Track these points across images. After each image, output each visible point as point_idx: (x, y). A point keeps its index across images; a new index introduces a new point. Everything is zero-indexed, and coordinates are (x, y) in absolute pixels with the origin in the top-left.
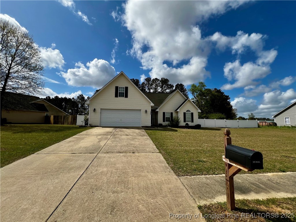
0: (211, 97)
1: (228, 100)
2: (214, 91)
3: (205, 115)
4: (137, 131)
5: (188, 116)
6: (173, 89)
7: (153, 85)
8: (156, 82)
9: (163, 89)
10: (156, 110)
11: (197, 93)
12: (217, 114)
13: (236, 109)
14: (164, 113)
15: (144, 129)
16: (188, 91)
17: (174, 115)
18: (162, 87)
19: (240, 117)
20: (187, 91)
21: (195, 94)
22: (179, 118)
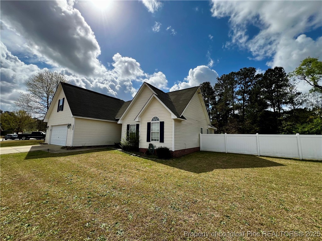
14: (128, 126)
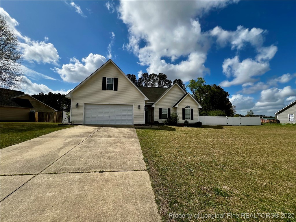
0: (210, 94)
1: (227, 97)
2: (213, 87)
3: (204, 112)
4: (126, 130)
5: (188, 113)
6: (171, 85)
7: (150, 80)
8: (153, 78)
9: (160, 85)
10: (151, 106)
11: (196, 89)
12: (216, 111)
13: (235, 107)
15: (136, 128)
16: (187, 86)
17: (172, 111)
18: (159, 83)
19: (237, 114)
20: (185, 87)
21: (194, 90)
22: (177, 115)
